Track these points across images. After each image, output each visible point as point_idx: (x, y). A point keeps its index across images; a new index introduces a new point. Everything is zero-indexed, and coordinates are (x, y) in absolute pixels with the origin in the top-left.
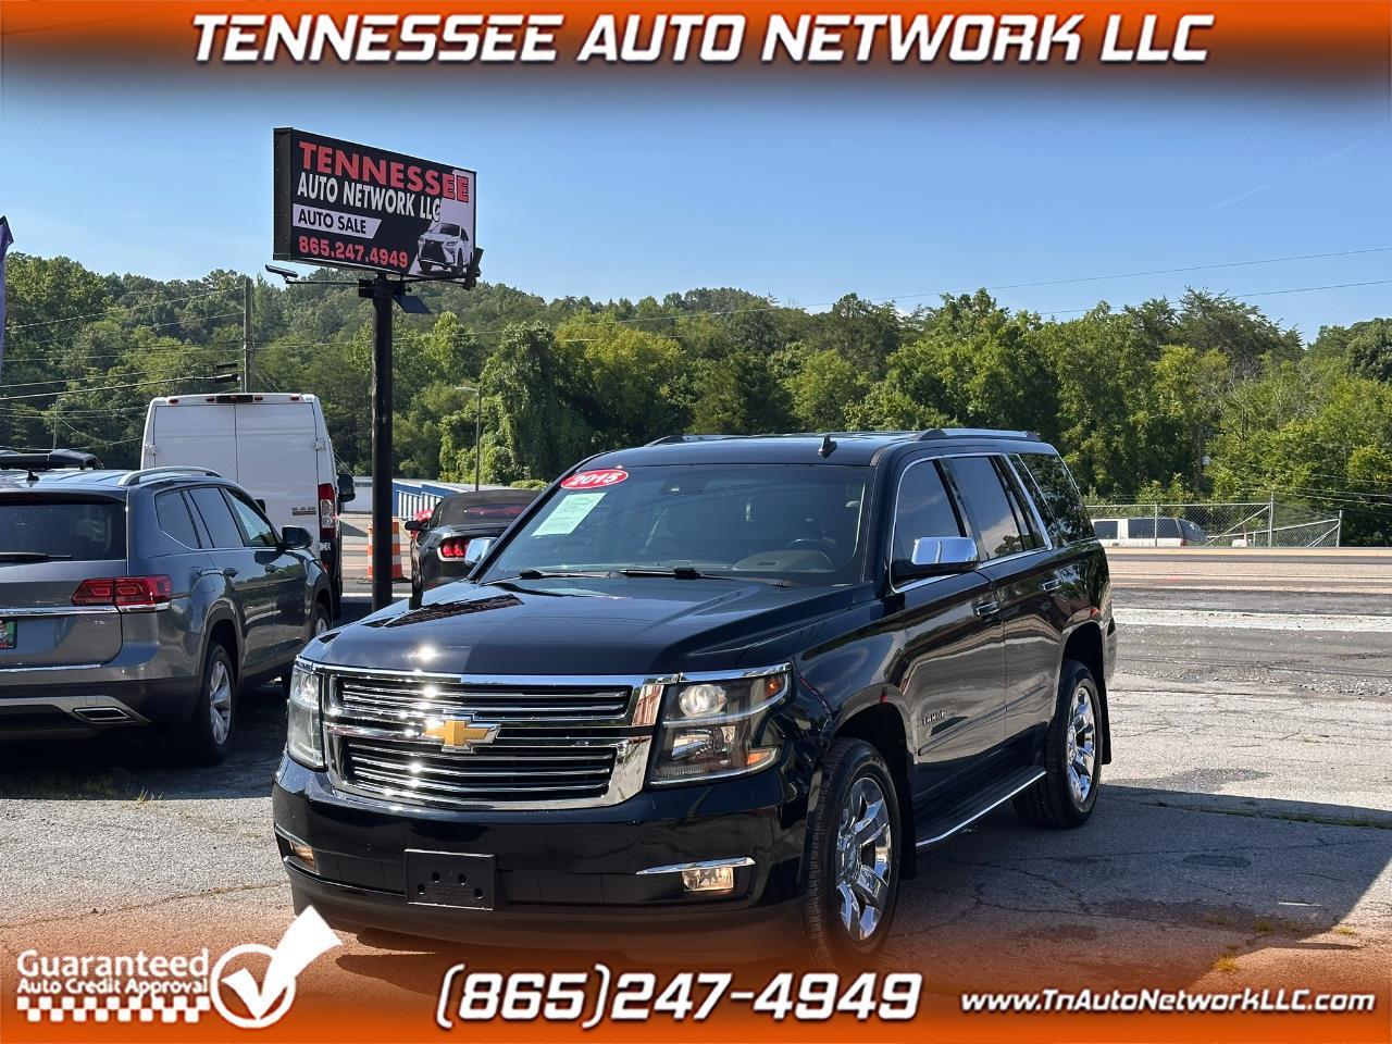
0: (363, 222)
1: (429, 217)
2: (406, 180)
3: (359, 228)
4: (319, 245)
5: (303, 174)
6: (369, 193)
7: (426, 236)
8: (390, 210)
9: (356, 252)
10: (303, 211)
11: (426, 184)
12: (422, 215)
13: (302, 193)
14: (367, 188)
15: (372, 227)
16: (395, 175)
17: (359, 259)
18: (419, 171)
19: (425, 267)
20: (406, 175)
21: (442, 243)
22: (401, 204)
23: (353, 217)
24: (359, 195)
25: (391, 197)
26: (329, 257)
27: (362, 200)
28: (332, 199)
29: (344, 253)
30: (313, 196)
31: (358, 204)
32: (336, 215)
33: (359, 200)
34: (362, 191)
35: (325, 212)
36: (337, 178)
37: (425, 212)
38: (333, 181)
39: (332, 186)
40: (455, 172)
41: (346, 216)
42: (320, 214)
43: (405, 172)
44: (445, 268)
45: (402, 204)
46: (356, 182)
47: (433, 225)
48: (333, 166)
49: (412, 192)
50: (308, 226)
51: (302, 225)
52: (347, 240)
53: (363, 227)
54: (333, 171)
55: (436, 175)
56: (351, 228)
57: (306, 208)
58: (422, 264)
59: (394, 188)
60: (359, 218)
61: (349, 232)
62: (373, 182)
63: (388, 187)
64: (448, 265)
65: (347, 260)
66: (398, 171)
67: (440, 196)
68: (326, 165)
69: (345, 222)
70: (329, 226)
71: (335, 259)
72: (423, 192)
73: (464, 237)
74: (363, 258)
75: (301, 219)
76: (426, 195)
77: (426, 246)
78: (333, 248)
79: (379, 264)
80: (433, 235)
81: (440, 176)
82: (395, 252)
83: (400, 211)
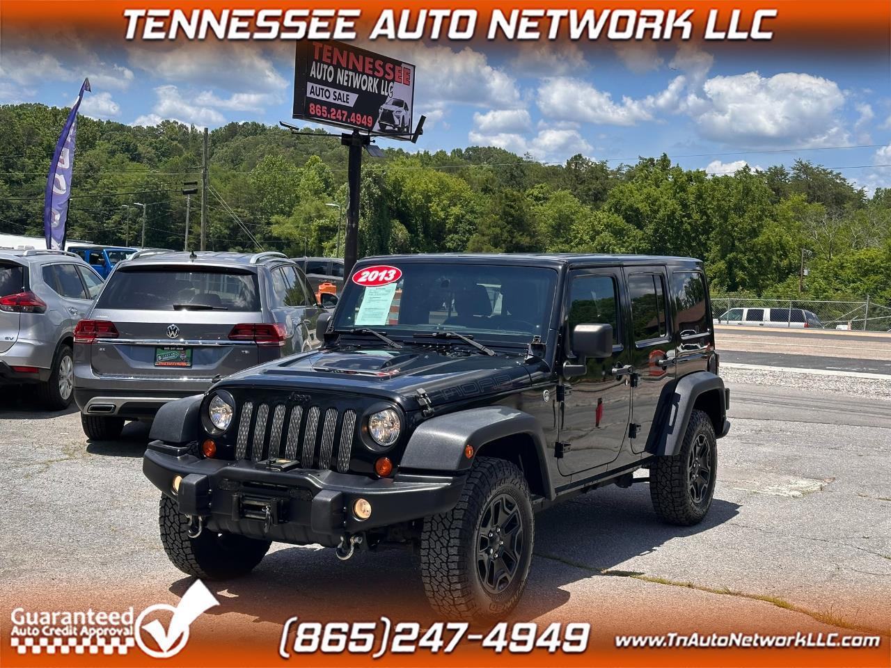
0: (348, 95)
1: (386, 94)
2: (374, 69)
3: (345, 100)
4: (321, 109)
5: (314, 63)
6: (352, 77)
7: (384, 106)
8: (364, 88)
9: (343, 115)
10: (313, 87)
11: (385, 72)
12: (382, 93)
13: (313, 75)
14: (351, 73)
15: (353, 99)
16: (368, 66)
17: (344, 120)
18: (382, 63)
19: (383, 127)
20: (374, 66)
21: (393, 111)
23: (342, 92)
24: (346, 78)
25: (364, 80)
26: (327, 118)
27: (347, 81)
28: (330, 80)
29: (335, 115)
30: (319, 77)
31: (345, 84)
32: (332, 90)
33: (346, 81)
34: (348, 76)
35: (325, 88)
36: (333, 66)
37: (384, 90)
38: (331, 68)
39: (331, 72)
40: (403, 65)
41: (338, 91)
42: (323, 89)
43: (373, 64)
44: (394, 128)
45: (371, 85)
46: (345, 69)
47: (388, 99)
48: (331, 58)
49: (377, 77)
50: (316, 97)
51: (312, 96)
52: (338, 107)
53: (347, 99)
54: (332, 61)
55: (392, 66)
56: (341, 99)
57: (315, 85)
58: (381, 125)
59: (366, 74)
60: (346, 93)
61: (339, 102)
62: (355, 70)
63: (363, 73)
64: (396, 126)
65: (337, 120)
66: (370, 63)
67: (393, 80)
68: (328, 57)
69: (337, 95)
70: (328, 98)
71: (330, 119)
72: (383, 78)
73: (406, 108)
74: (346, 119)
75: (311, 92)
76: (385, 79)
77: (383, 113)
78: (329, 112)
79: (356, 124)
80: (388, 106)
81: (394, 67)
82: (365, 117)
83: (370, 89)
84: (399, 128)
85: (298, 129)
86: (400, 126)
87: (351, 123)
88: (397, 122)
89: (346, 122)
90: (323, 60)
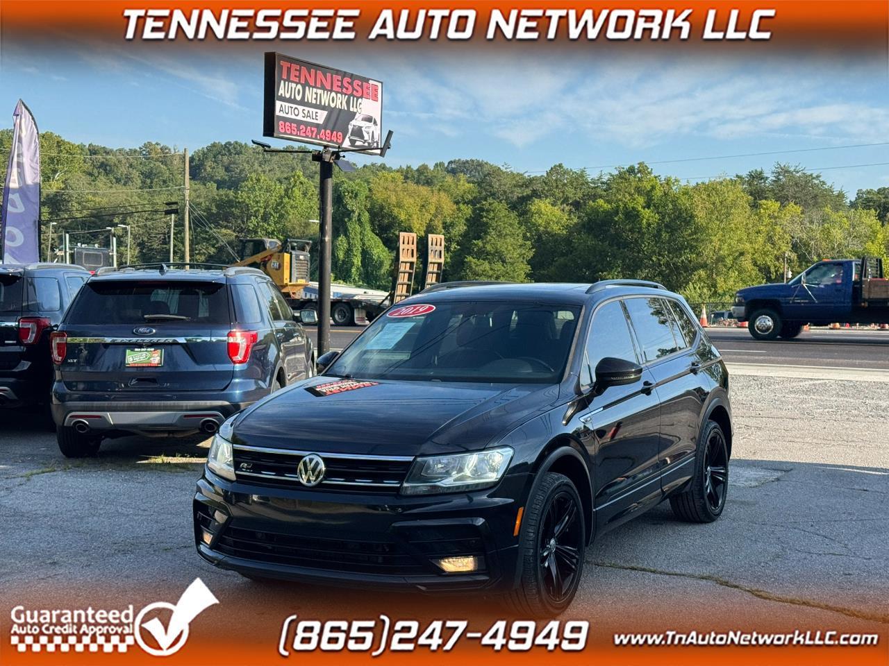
0: (316, 113)
1: (355, 111)
2: (342, 86)
3: (314, 117)
4: (291, 127)
6: (321, 94)
7: (353, 122)
8: (333, 105)
9: (312, 132)
10: (281, 106)
11: (354, 89)
12: (351, 109)
13: (281, 94)
14: (319, 91)
15: (322, 116)
16: (336, 83)
17: (314, 137)
18: (350, 80)
19: (353, 142)
20: (342, 83)
21: (362, 127)
22: (339, 102)
23: (311, 110)
24: (314, 96)
25: (333, 98)
26: (297, 135)
28: (299, 98)
29: (305, 132)
30: (288, 96)
31: (314, 102)
32: (301, 108)
33: (315, 99)
34: (316, 93)
35: (294, 106)
36: (302, 84)
37: (353, 107)
38: (299, 87)
39: (299, 91)
40: (371, 82)
41: (307, 109)
42: (292, 108)
44: (364, 143)
46: (313, 87)
47: (358, 115)
48: (299, 76)
49: (346, 94)
50: (285, 115)
51: (281, 114)
52: (307, 124)
53: (316, 116)
54: (300, 80)
55: (360, 83)
56: (310, 116)
57: (284, 104)
58: (351, 140)
59: (335, 91)
60: (315, 110)
61: (308, 120)
62: (323, 88)
63: (332, 91)
64: (366, 141)
65: (307, 137)
66: (338, 80)
67: (362, 97)
68: (296, 76)
69: (306, 112)
70: (297, 115)
71: (300, 136)
72: (352, 95)
73: (375, 123)
74: (316, 136)
75: (280, 110)
76: (354, 96)
77: (353, 129)
78: (299, 130)
79: (325, 140)
80: (357, 122)
81: (362, 84)
82: (335, 132)
83: (339, 106)
84: (369, 143)
85: (269, 147)
86: (370, 141)
87: (321, 139)
88: (366, 137)
89: (316, 138)
90: (291, 79)
